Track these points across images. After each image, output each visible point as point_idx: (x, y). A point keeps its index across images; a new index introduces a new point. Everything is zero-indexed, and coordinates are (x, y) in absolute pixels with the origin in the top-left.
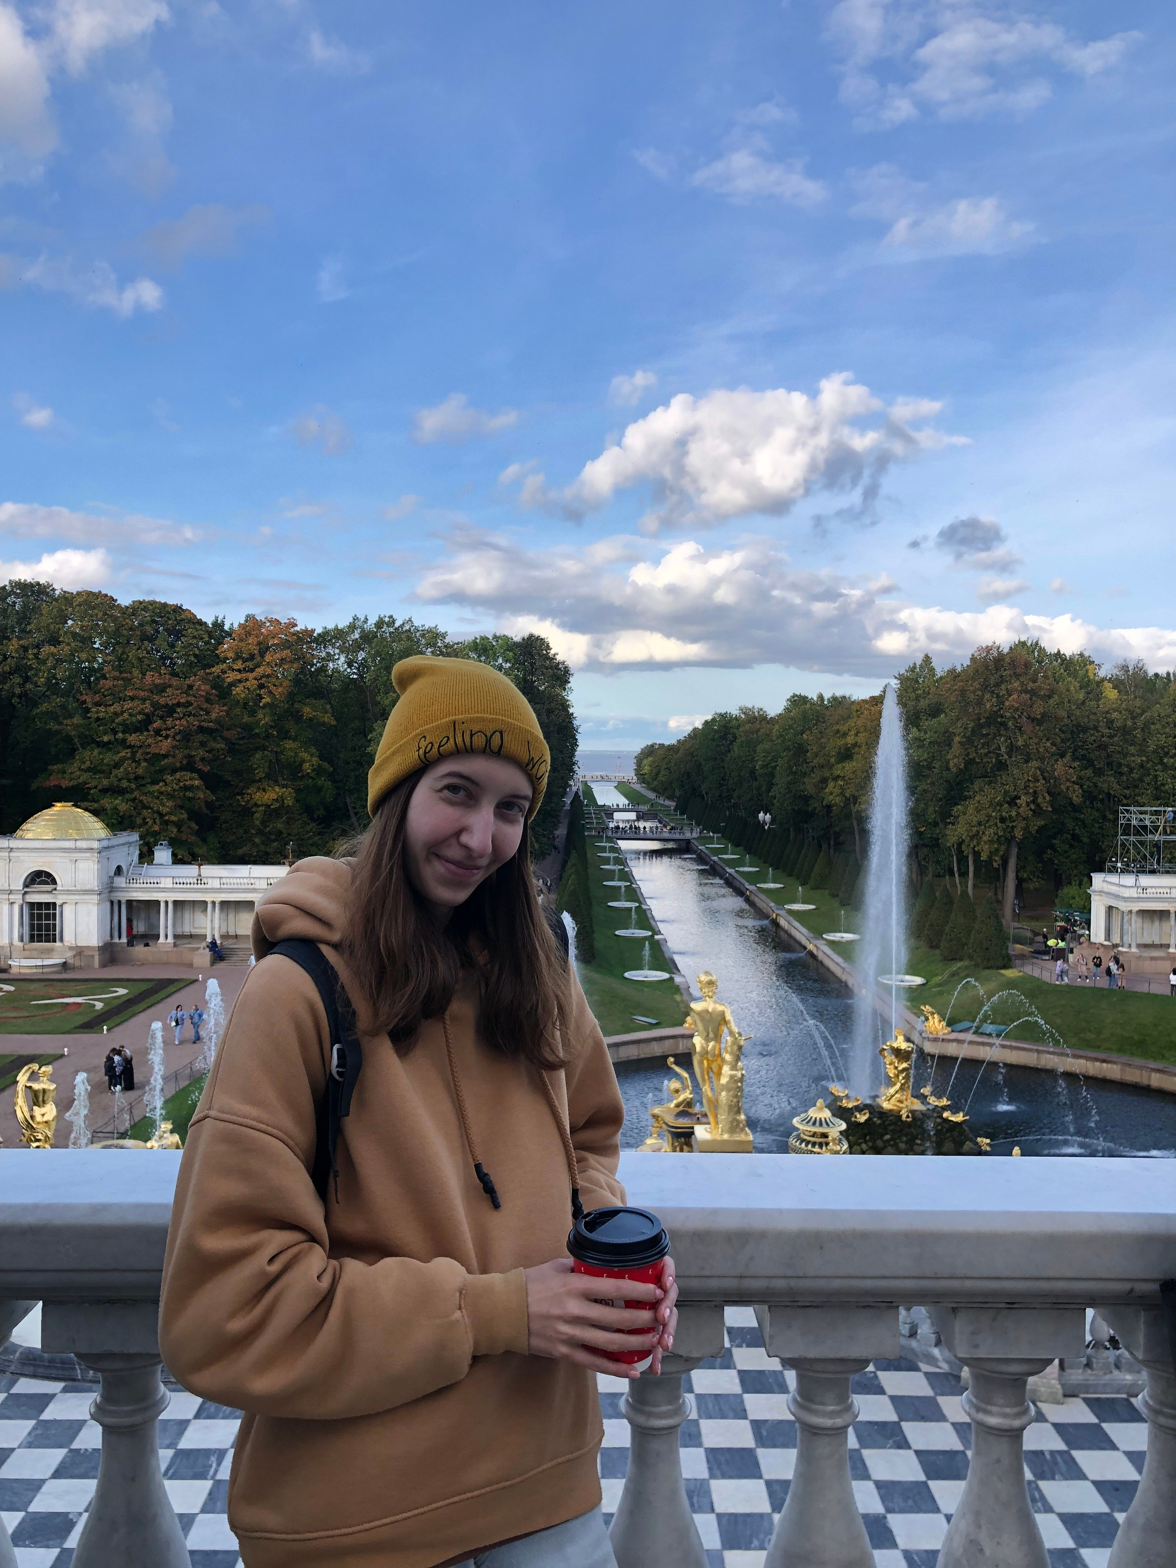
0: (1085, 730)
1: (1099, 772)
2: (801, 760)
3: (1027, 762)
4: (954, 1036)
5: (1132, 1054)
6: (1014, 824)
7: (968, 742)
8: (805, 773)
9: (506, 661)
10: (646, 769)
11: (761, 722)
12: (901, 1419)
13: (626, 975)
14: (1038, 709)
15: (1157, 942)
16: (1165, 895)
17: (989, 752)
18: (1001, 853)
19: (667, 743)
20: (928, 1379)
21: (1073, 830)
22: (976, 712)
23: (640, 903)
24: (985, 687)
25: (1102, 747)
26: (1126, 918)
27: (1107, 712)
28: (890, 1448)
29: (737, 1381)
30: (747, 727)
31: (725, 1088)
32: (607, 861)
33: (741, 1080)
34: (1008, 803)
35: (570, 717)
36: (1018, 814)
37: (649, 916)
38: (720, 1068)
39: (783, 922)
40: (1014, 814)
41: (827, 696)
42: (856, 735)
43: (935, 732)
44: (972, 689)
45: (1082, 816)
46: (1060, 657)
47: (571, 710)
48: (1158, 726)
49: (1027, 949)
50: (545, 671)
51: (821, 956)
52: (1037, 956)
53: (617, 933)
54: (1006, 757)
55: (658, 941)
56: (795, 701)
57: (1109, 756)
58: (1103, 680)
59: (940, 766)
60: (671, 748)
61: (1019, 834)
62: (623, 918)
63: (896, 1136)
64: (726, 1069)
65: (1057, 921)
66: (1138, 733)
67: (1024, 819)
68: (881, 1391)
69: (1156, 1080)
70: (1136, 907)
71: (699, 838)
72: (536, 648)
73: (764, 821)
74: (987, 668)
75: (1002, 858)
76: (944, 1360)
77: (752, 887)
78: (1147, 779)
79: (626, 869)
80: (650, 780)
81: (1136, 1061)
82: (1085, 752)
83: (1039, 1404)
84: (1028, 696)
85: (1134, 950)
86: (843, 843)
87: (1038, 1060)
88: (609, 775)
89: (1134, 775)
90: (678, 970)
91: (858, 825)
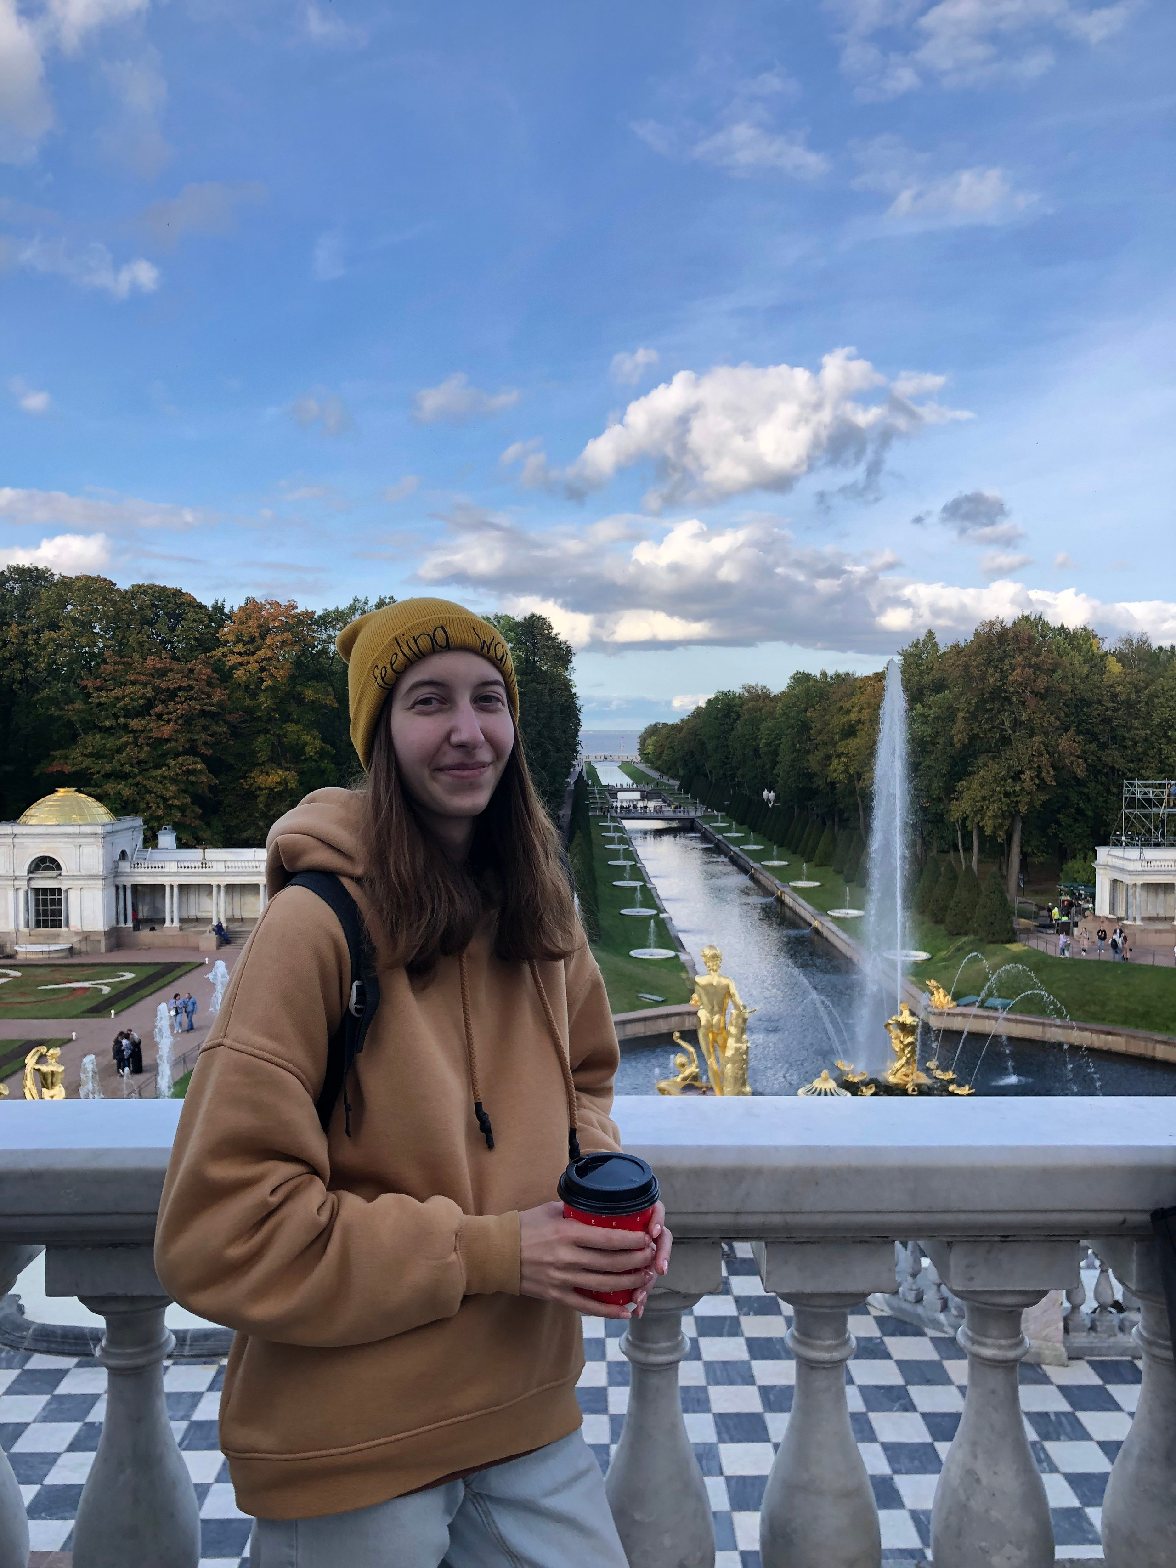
0: (1089, 704)
1: (1103, 746)
2: (805, 737)
3: (1031, 736)
4: (959, 1010)
5: (1137, 1026)
6: (1018, 799)
7: (972, 716)
8: (809, 751)
10: (650, 749)
11: (764, 700)
12: (908, 1383)
13: (632, 953)
14: (1042, 683)
15: (1162, 914)
16: (1170, 868)
17: (993, 727)
18: (1006, 828)
19: (670, 722)
20: (934, 1343)
21: (1078, 804)
22: (980, 687)
23: (645, 882)
24: (989, 662)
25: (1107, 721)
26: (1131, 891)
27: (1111, 686)
28: (896, 1411)
29: (745, 1348)
30: (751, 704)
32: (611, 840)
33: (746, 1052)
34: (1012, 778)
35: (572, 697)
36: (1023, 789)
37: (655, 895)
38: (726, 1041)
39: (787, 899)
40: (1018, 788)
41: (830, 672)
42: (860, 711)
43: (939, 708)
44: (974, 664)
45: (1086, 790)
46: (1064, 631)
47: (574, 690)
48: (1162, 700)
49: (1032, 923)
50: (547, 650)
51: (826, 933)
53: (622, 911)
54: (1010, 732)
55: (663, 920)
56: (798, 678)
57: (1113, 730)
58: (1106, 654)
59: (944, 742)
60: (674, 727)
61: (1023, 809)
62: (627, 897)
64: (731, 1043)
65: (1061, 895)
66: (1142, 707)
67: (1029, 794)
68: (887, 1356)
70: (1141, 880)
71: (704, 817)
72: (537, 627)
73: (768, 799)
74: (990, 643)
75: (1006, 832)
76: (950, 1325)
77: (756, 865)
78: (1152, 752)
79: (631, 849)
80: (654, 759)
81: (1141, 1033)
82: (1089, 726)
83: (1044, 1367)
84: (1032, 670)
85: (1139, 922)
86: (848, 820)
87: (1043, 1032)
88: (613, 755)
89: (1139, 749)
90: (684, 948)
91: (862, 802)
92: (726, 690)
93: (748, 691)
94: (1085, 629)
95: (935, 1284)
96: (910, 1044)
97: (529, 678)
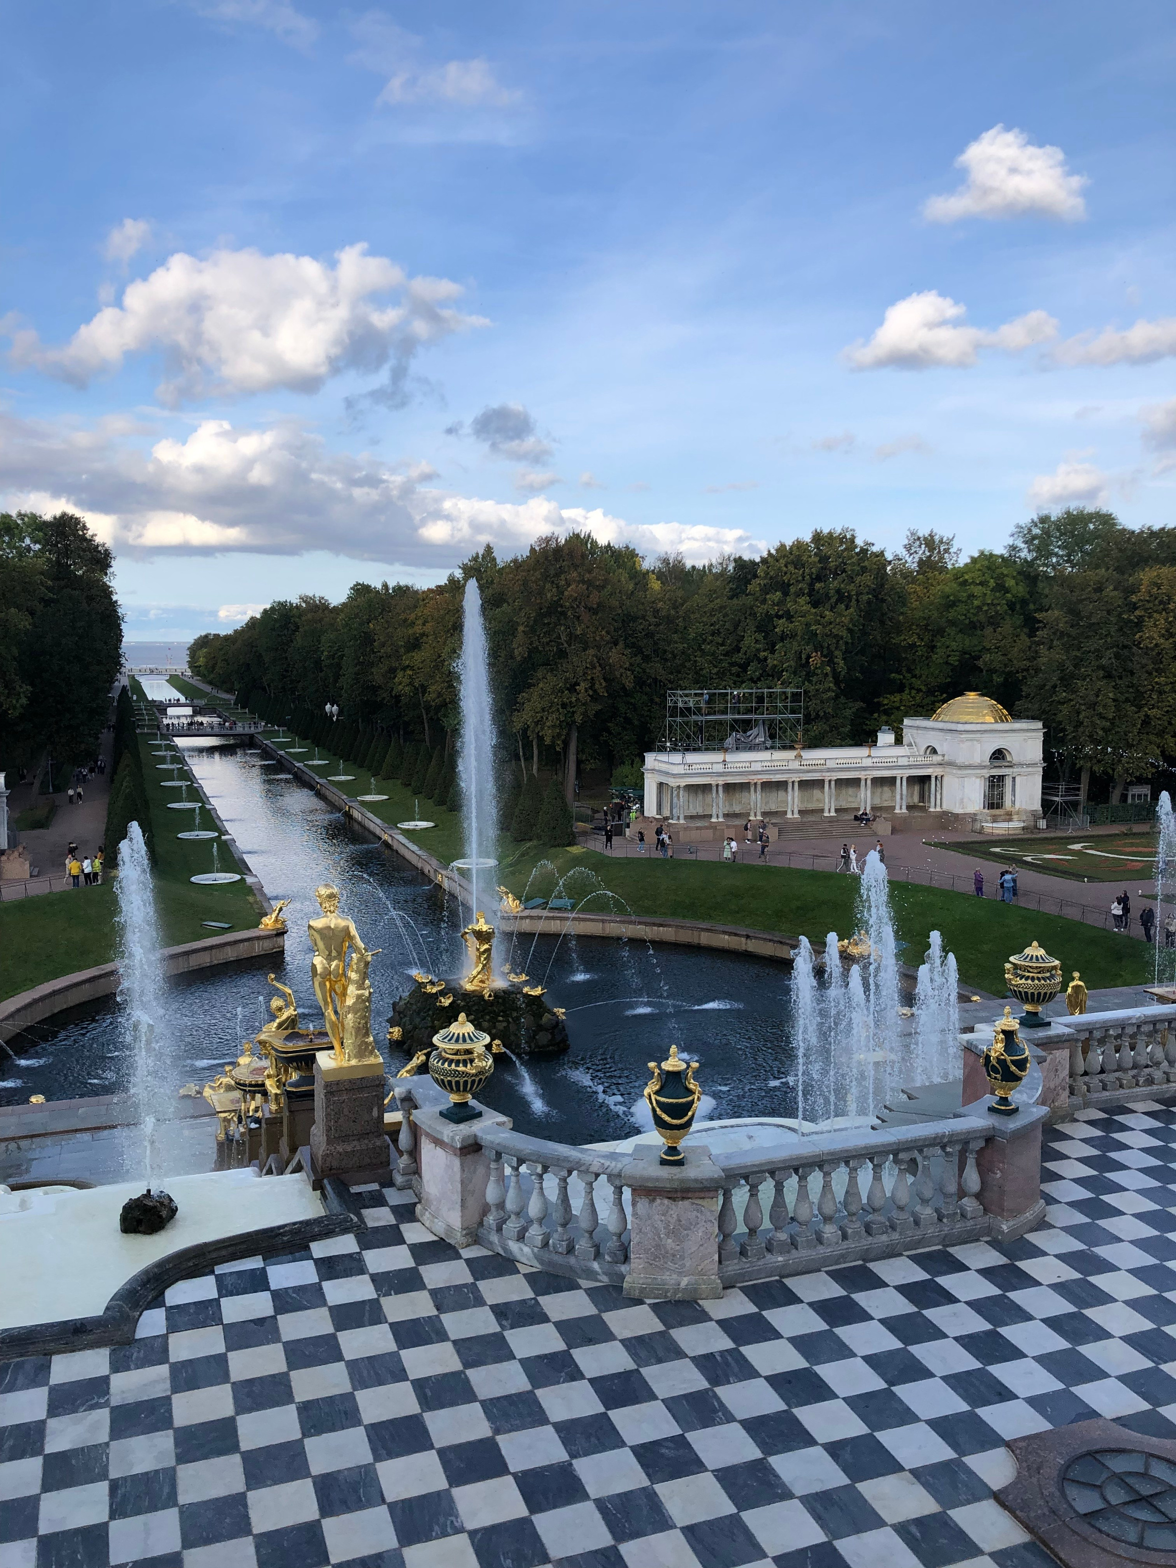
0: (634, 619)
1: (647, 659)
2: (368, 650)
3: (585, 650)
4: (527, 913)
5: (684, 917)
6: (574, 709)
7: (532, 630)
8: (373, 663)
9: (35, 542)
10: (201, 661)
11: (323, 611)
12: (570, 1346)
13: (193, 879)
14: (594, 599)
15: (701, 813)
16: (708, 771)
17: (550, 641)
18: (563, 737)
19: (223, 633)
20: (589, 1295)
21: (626, 713)
22: (538, 601)
23: (203, 803)
24: (546, 577)
25: (650, 635)
26: (675, 793)
27: (653, 602)
28: (563, 1382)
29: (390, 1336)
30: (310, 616)
31: (350, 1009)
32: (163, 760)
33: (369, 999)
34: (568, 689)
35: (113, 605)
36: (578, 700)
37: (215, 816)
38: (345, 989)
39: (356, 814)
40: (574, 699)
41: (391, 584)
42: (424, 624)
43: (500, 622)
44: (533, 578)
45: (633, 701)
46: (611, 549)
47: (114, 598)
48: (697, 615)
49: (588, 826)
50: (82, 553)
51: (395, 846)
52: (598, 832)
53: (179, 836)
54: (566, 645)
55: (225, 841)
56: (358, 589)
57: (655, 643)
58: (648, 571)
59: (506, 655)
60: (227, 638)
61: (578, 718)
62: (186, 820)
63: (480, 1015)
64: (352, 990)
65: (613, 798)
66: (680, 622)
67: (584, 704)
68: (545, 1319)
69: (705, 939)
70: (683, 782)
71: (264, 732)
72: (70, 528)
73: (331, 712)
74: (546, 559)
75: (563, 742)
76: (605, 1273)
77: (322, 781)
78: (688, 664)
79: (186, 768)
80: (206, 673)
81: (688, 923)
82: (634, 640)
83: (701, 1302)
84: (585, 587)
85: (682, 821)
86: (412, 732)
87: (603, 929)
88: (159, 667)
89: (677, 661)
90: (250, 870)
91: (427, 714)
92: (282, 600)
93: (305, 602)
94: (627, 547)
95: (587, 1232)
96: (486, 951)
97: (62, 583)
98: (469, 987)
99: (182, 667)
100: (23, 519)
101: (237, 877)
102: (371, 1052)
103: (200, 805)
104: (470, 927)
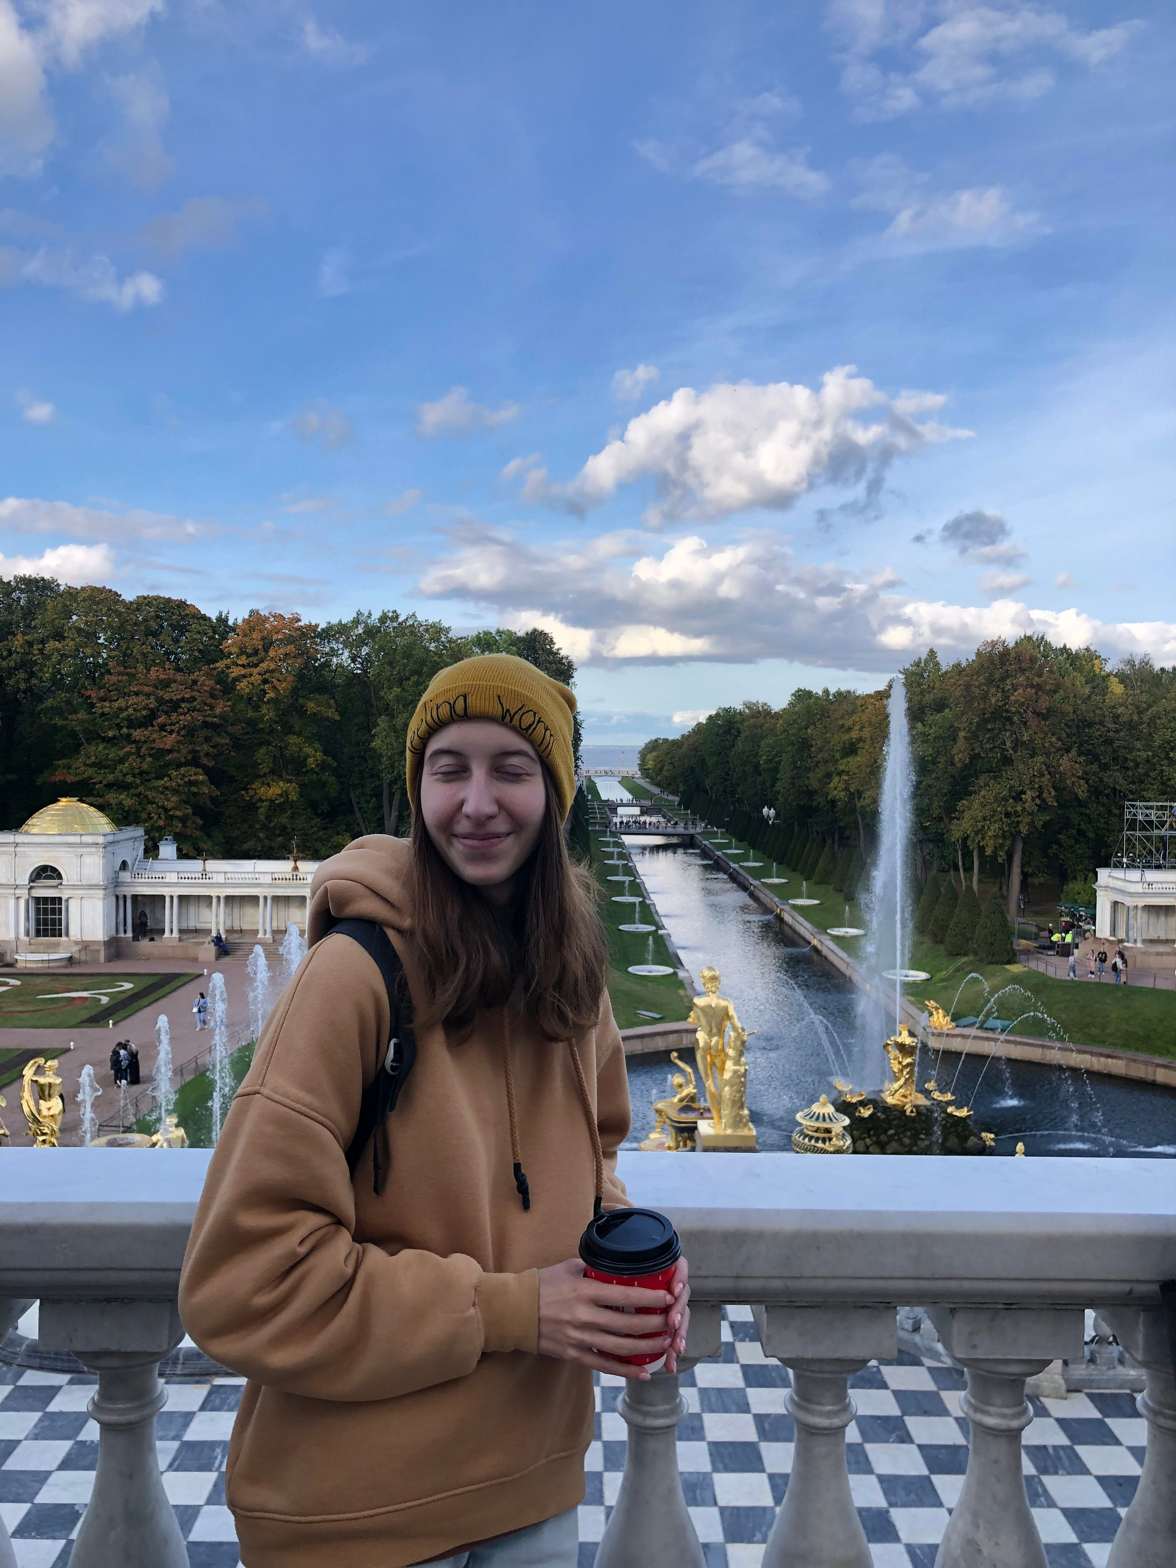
0: (1090, 725)
1: (1105, 767)
2: (805, 755)
3: (1032, 757)
5: (1137, 1049)
6: (1020, 819)
7: (973, 736)
8: (810, 768)
10: (650, 764)
11: (765, 717)
12: (904, 1414)
14: (1044, 703)
15: (1163, 937)
16: (1171, 891)
17: (994, 747)
18: (1006, 848)
19: (671, 737)
20: (931, 1373)
21: (1079, 825)
22: (982, 707)
23: (644, 897)
24: (990, 682)
25: (1109, 742)
26: (1132, 914)
27: (1114, 707)
28: (893, 1442)
29: (740, 1375)
30: (751, 721)
31: (728, 1082)
32: (610, 856)
34: (1013, 798)
36: (1024, 809)
37: (653, 911)
38: (724, 1063)
39: (787, 917)
40: (1019, 809)
41: (832, 690)
42: (861, 729)
43: (940, 728)
44: (977, 683)
45: (1088, 811)
46: (1066, 652)
48: (1164, 720)
49: (1032, 944)
51: (825, 951)
54: (1011, 751)
55: (662, 936)
56: (799, 695)
57: (1115, 751)
58: (1109, 675)
59: (945, 762)
60: (675, 743)
61: (1024, 829)
62: (627, 913)
63: (900, 1130)
64: (729, 1065)
65: (1062, 916)
66: (1144, 728)
67: (1030, 814)
68: (884, 1386)
70: (1142, 902)
71: (703, 833)
72: (539, 642)
73: (768, 816)
74: (992, 663)
75: (1007, 852)
77: (756, 883)
78: (1153, 774)
79: (630, 864)
80: (654, 775)
81: (1142, 1056)
82: (1090, 747)
83: (1043, 1399)
84: (1034, 691)
85: (1139, 945)
86: (848, 838)
87: (1043, 1054)
88: (613, 770)
89: (1140, 770)
90: (682, 965)
91: (863, 820)
92: (727, 706)
93: (748, 708)
94: (1087, 650)
96: (908, 1065)
98: (890, 1100)
99: (633, 769)
100: (501, 636)
101: (669, 970)
102: (746, 1125)
103: (641, 899)
104: (892, 1038)
